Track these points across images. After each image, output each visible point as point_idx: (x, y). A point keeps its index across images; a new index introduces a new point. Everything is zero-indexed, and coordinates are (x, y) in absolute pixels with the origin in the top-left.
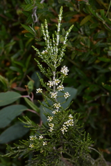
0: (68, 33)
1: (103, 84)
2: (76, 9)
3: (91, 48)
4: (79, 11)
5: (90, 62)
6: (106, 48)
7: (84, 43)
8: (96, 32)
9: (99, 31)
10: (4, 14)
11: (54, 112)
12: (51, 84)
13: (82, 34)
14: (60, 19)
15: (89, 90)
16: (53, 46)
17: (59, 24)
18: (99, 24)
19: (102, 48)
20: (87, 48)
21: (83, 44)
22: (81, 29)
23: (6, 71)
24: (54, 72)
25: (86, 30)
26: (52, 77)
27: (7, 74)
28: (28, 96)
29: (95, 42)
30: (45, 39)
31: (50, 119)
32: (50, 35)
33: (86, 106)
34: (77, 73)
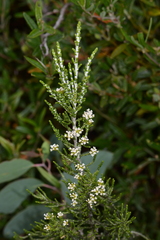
0: (90, 61)
1: (148, 141)
2: (104, 36)
3: (129, 92)
4: (108, 39)
5: (129, 114)
6: (150, 91)
7: (119, 85)
8: (134, 69)
9: (138, 67)
10: (4, 53)
11: (77, 177)
12: (70, 135)
13: (116, 72)
14: (78, 39)
15: (130, 154)
16: (70, 80)
17: (77, 48)
18: (139, 56)
19: (145, 92)
20: (122, 93)
21: (116, 86)
22: (114, 66)
23: (13, 135)
24: (74, 119)
25: (121, 67)
26: (71, 126)
27: (14, 138)
28: (43, 165)
29: (134, 84)
30: (59, 71)
31: (72, 187)
32: (65, 64)
33: (129, 180)
34: (112, 131)
